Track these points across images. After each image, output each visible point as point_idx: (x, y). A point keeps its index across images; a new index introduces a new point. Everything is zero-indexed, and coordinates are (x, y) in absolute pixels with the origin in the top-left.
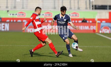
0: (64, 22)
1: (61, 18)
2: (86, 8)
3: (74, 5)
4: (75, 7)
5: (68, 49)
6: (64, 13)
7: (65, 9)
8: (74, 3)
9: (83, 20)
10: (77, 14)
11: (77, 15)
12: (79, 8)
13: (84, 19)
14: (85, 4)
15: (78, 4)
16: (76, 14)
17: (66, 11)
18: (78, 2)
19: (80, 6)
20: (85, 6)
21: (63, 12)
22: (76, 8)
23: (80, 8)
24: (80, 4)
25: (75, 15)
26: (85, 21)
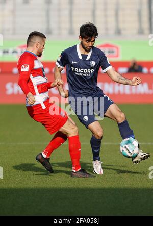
0: (89, 71)
1: (80, 57)
2: (141, 32)
3: (106, 23)
4: (107, 29)
5: (93, 148)
6: (90, 44)
7: (94, 32)
8: (106, 16)
9: (131, 65)
10: (115, 50)
11: (113, 52)
12: (118, 32)
13: (135, 64)
14: (136, 18)
15: (117, 21)
16: (111, 49)
17: (95, 38)
18: (117, 15)
19: (121, 26)
20: (136, 25)
21: (89, 41)
22: (112, 31)
23: (123, 32)
24: (121, 19)
25: (109, 52)
26: (136, 67)
